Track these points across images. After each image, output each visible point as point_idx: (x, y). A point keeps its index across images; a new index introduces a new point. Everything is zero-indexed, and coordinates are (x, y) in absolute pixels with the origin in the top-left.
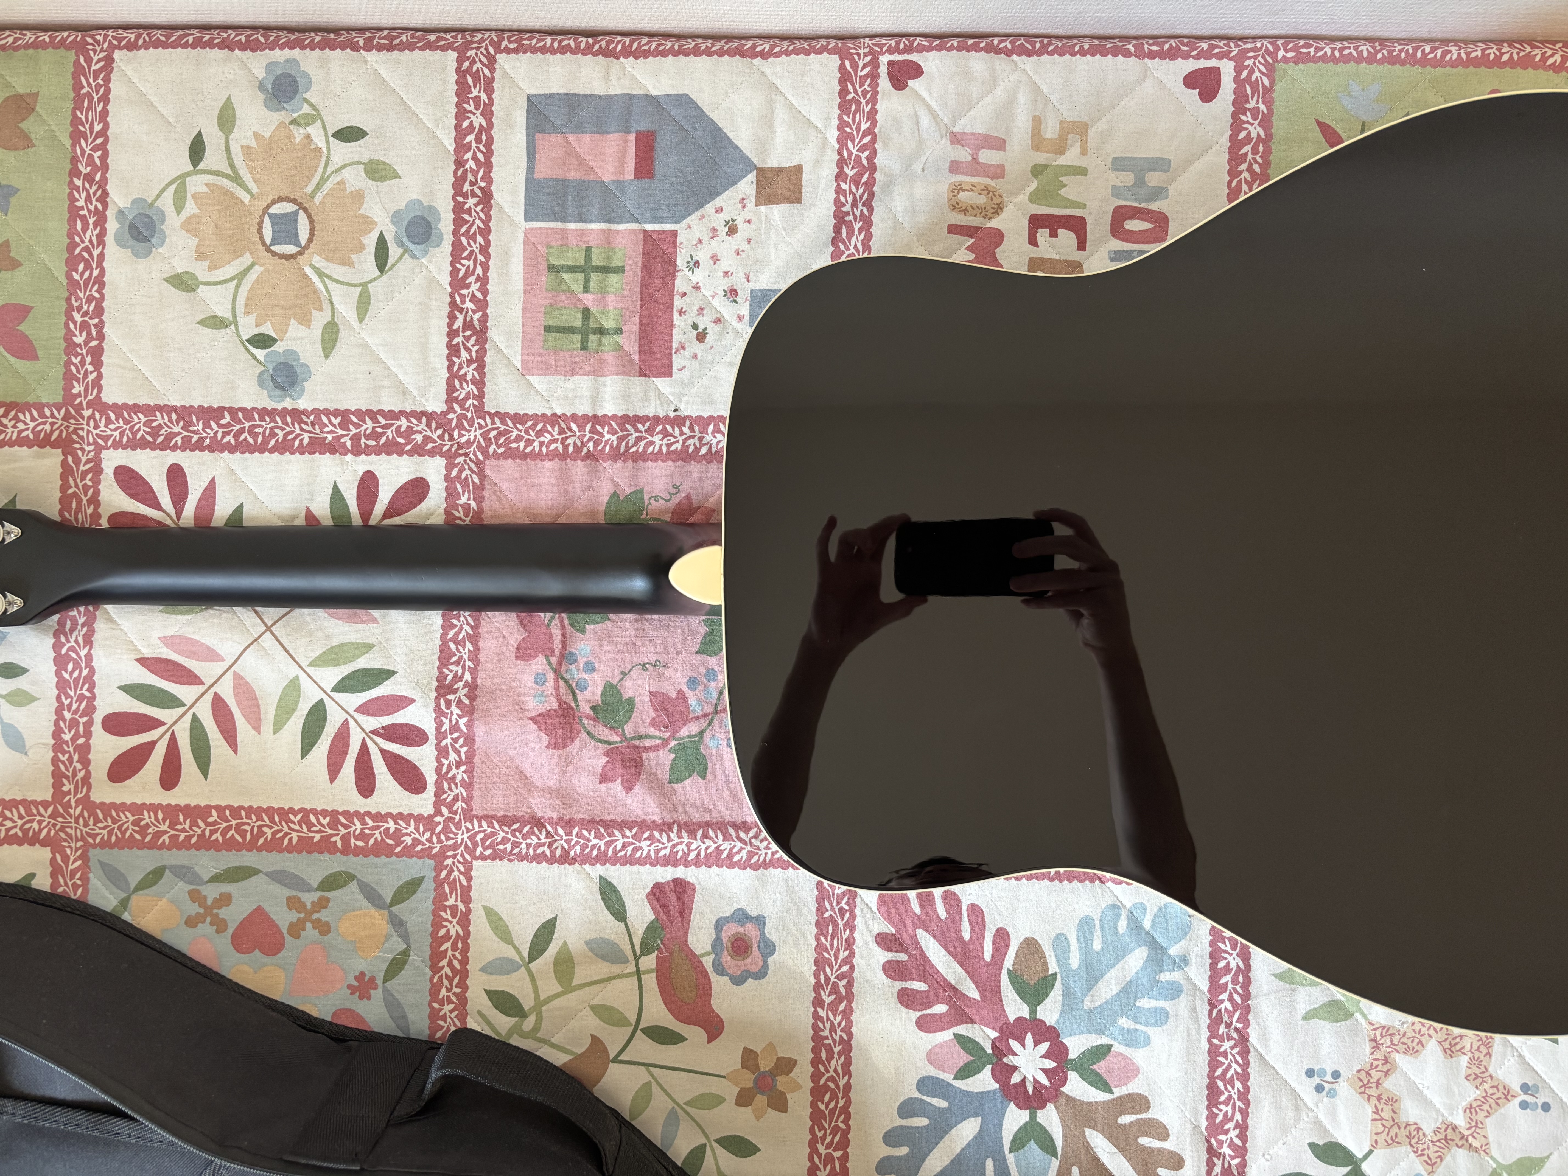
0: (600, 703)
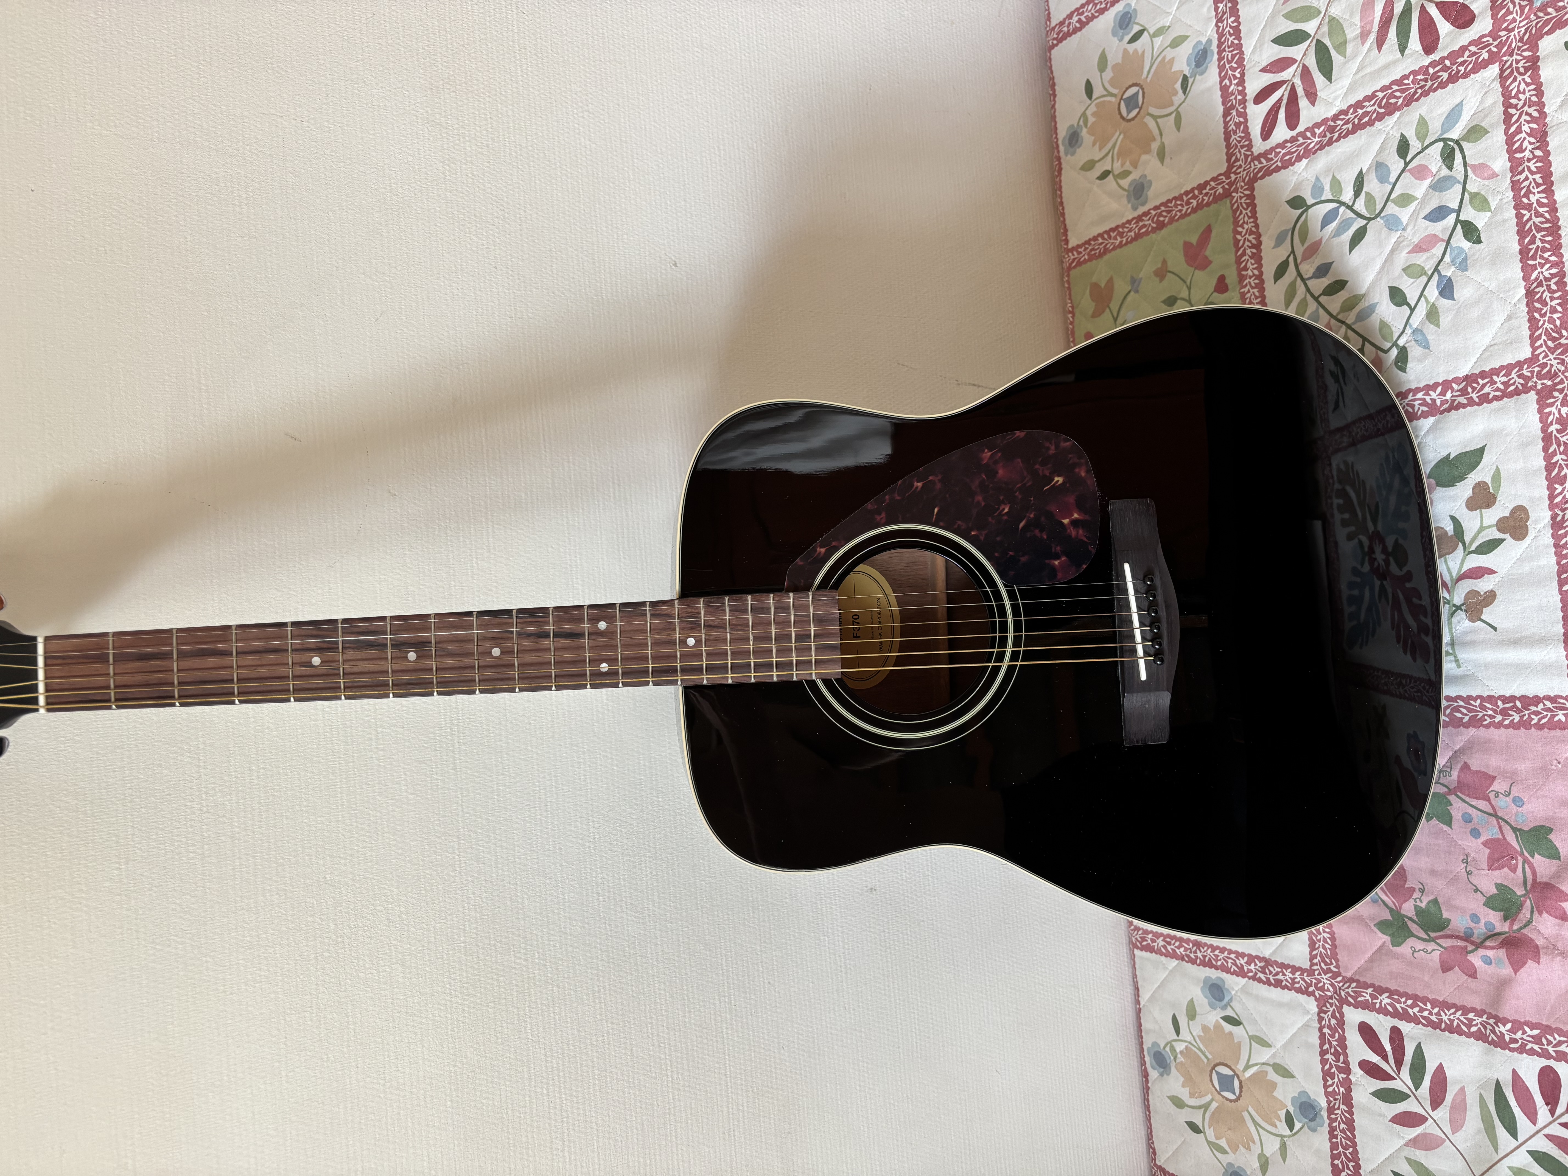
0: (1502, 913)
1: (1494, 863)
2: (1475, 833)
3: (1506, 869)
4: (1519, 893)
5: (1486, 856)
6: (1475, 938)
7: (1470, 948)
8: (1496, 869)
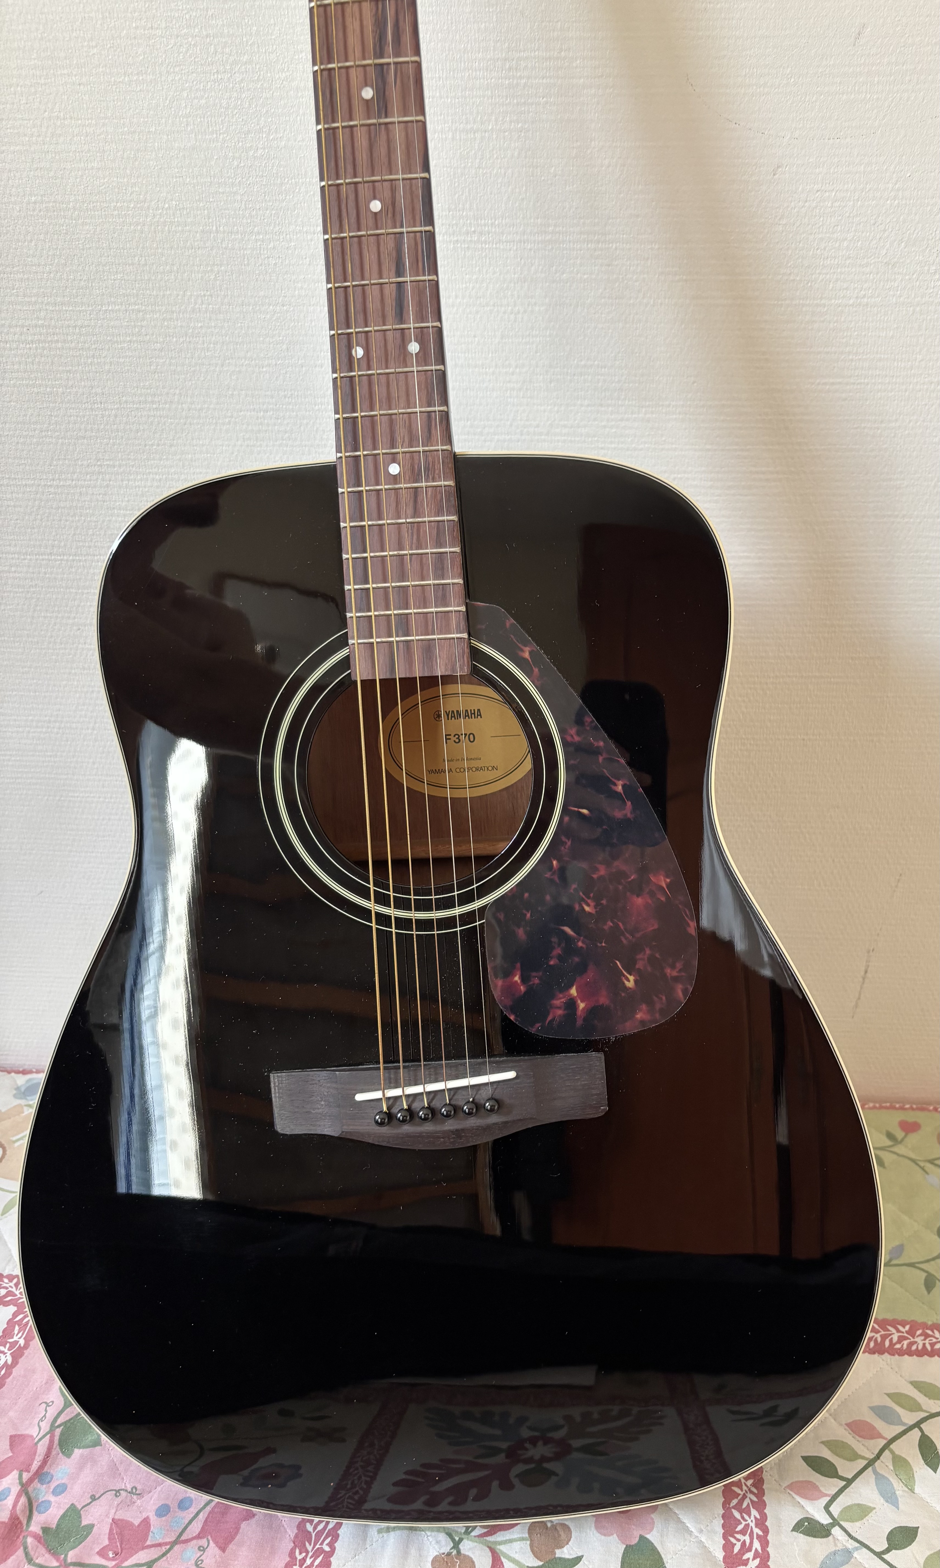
0: (54, 1526)
1: (120, 1528)
2: (163, 1511)
3: (106, 1542)
4: (71, 1554)
5: (130, 1519)
6: (36, 1484)
7: (26, 1476)
8: (111, 1530)
